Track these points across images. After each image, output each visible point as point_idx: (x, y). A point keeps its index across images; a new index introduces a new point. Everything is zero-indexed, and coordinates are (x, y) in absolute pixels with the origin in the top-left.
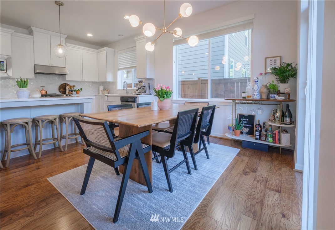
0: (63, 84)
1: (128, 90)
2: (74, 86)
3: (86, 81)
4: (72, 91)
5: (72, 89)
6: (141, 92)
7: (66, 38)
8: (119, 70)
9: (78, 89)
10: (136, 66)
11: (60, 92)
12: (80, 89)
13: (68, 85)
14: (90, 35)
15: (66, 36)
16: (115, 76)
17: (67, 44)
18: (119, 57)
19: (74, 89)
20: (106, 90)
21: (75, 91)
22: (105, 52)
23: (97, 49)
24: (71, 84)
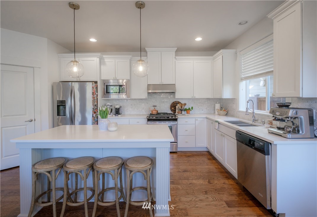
0: (174, 102)
1: (257, 114)
2: (185, 104)
3: (197, 99)
4: (181, 110)
5: (183, 108)
6: (283, 129)
7: (177, 51)
8: (242, 80)
9: (189, 108)
10: (272, 71)
11: (172, 110)
12: (191, 108)
13: (179, 103)
14: (199, 39)
15: (176, 49)
16: (236, 90)
17: (177, 57)
18: (243, 60)
19: (185, 108)
20: (223, 109)
21: (185, 110)
22: (221, 57)
23: (212, 55)
24: (183, 102)
